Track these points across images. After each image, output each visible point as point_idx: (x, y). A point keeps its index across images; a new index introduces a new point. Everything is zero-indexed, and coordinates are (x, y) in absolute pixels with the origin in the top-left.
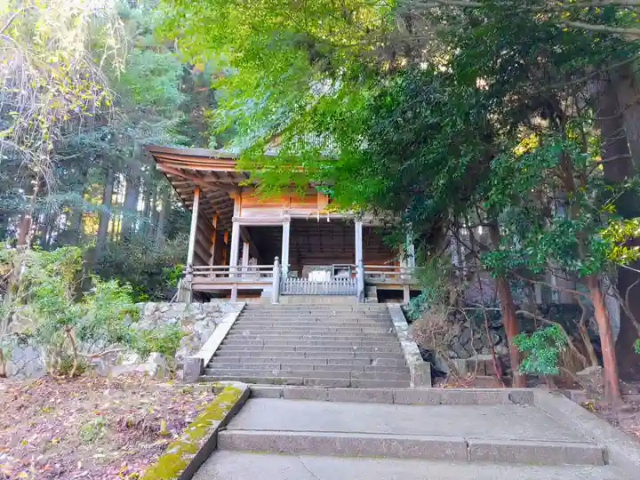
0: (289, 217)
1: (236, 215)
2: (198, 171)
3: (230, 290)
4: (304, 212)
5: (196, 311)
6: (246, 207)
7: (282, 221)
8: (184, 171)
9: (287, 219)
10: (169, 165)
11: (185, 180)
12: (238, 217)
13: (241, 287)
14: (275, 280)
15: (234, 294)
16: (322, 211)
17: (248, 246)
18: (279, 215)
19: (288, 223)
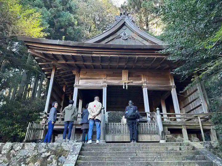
0: (107, 84)
1: (76, 83)
2: (53, 55)
4: (115, 82)
5: (44, 150)
6: (82, 79)
7: (102, 86)
8: (45, 55)
9: (105, 85)
10: (36, 51)
11: (47, 61)
12: (78, 84)
17: (82, 101)
18: (100, 84)
19: (106, 88)
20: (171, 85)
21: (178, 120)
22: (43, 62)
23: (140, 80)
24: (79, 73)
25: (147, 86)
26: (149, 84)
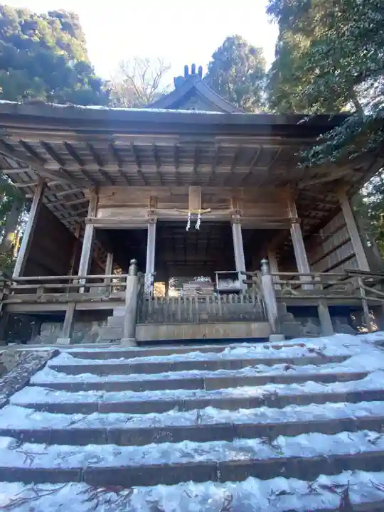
0: (156, 218)
1: (90, 216)
3: (65, 312)
4: (172, 213)
6: (104, 207)
7: (147, 222)
9: (153, 220)
12: (94, 218)
13: (80, 307)
14: (130, 294)
15: (69, 316)
16: (194, 211)
17: (112, 256)
18: (144, 216)
19: (155, 225)
20: (291, 216)
21: (306, 287)
22: (12, 168)
23: (228, 208)
24: (97, 193)
25: (241, 220)
26: (244, 216)
